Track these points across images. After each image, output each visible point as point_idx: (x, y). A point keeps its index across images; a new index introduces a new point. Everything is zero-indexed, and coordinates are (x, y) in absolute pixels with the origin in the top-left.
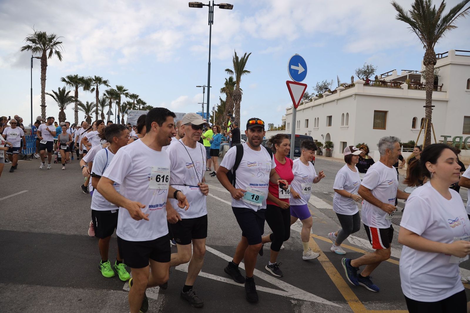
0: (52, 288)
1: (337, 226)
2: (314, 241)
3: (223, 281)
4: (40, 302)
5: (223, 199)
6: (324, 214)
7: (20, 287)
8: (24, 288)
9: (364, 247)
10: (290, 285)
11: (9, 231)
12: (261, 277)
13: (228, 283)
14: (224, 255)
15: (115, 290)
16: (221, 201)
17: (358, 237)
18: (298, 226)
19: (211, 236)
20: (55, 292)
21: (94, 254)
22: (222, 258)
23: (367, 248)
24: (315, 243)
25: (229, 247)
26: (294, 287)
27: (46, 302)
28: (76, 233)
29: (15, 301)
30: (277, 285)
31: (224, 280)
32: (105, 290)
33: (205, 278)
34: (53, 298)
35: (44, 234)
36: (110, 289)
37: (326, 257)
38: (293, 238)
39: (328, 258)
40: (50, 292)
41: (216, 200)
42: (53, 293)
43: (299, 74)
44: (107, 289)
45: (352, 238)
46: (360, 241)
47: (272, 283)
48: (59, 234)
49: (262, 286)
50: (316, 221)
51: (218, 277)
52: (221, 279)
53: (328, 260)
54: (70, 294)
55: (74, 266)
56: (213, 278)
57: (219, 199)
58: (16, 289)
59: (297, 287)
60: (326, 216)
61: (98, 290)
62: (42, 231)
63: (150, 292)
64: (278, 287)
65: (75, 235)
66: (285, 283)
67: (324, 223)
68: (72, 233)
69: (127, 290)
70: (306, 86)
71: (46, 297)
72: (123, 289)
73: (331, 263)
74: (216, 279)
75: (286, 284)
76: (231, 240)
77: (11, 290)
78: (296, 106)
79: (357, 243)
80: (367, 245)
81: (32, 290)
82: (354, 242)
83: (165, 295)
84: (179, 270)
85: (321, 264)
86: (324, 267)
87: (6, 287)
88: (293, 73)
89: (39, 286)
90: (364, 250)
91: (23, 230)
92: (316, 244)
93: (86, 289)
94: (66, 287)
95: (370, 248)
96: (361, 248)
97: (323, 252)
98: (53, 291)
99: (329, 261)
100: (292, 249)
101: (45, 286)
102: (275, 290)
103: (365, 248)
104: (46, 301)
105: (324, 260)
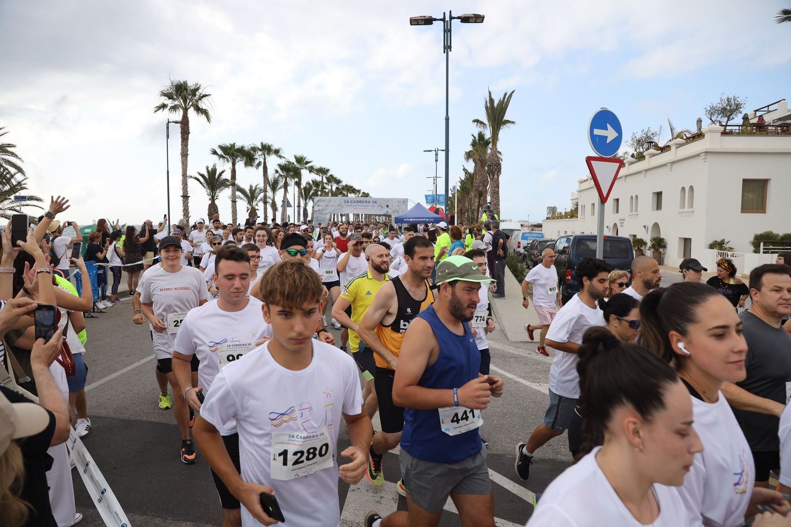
11: (157, 423)
25: (499, 455)
43: (608, 141)
76: (501, 441)
78: (603, 200)
88: (597, 142)
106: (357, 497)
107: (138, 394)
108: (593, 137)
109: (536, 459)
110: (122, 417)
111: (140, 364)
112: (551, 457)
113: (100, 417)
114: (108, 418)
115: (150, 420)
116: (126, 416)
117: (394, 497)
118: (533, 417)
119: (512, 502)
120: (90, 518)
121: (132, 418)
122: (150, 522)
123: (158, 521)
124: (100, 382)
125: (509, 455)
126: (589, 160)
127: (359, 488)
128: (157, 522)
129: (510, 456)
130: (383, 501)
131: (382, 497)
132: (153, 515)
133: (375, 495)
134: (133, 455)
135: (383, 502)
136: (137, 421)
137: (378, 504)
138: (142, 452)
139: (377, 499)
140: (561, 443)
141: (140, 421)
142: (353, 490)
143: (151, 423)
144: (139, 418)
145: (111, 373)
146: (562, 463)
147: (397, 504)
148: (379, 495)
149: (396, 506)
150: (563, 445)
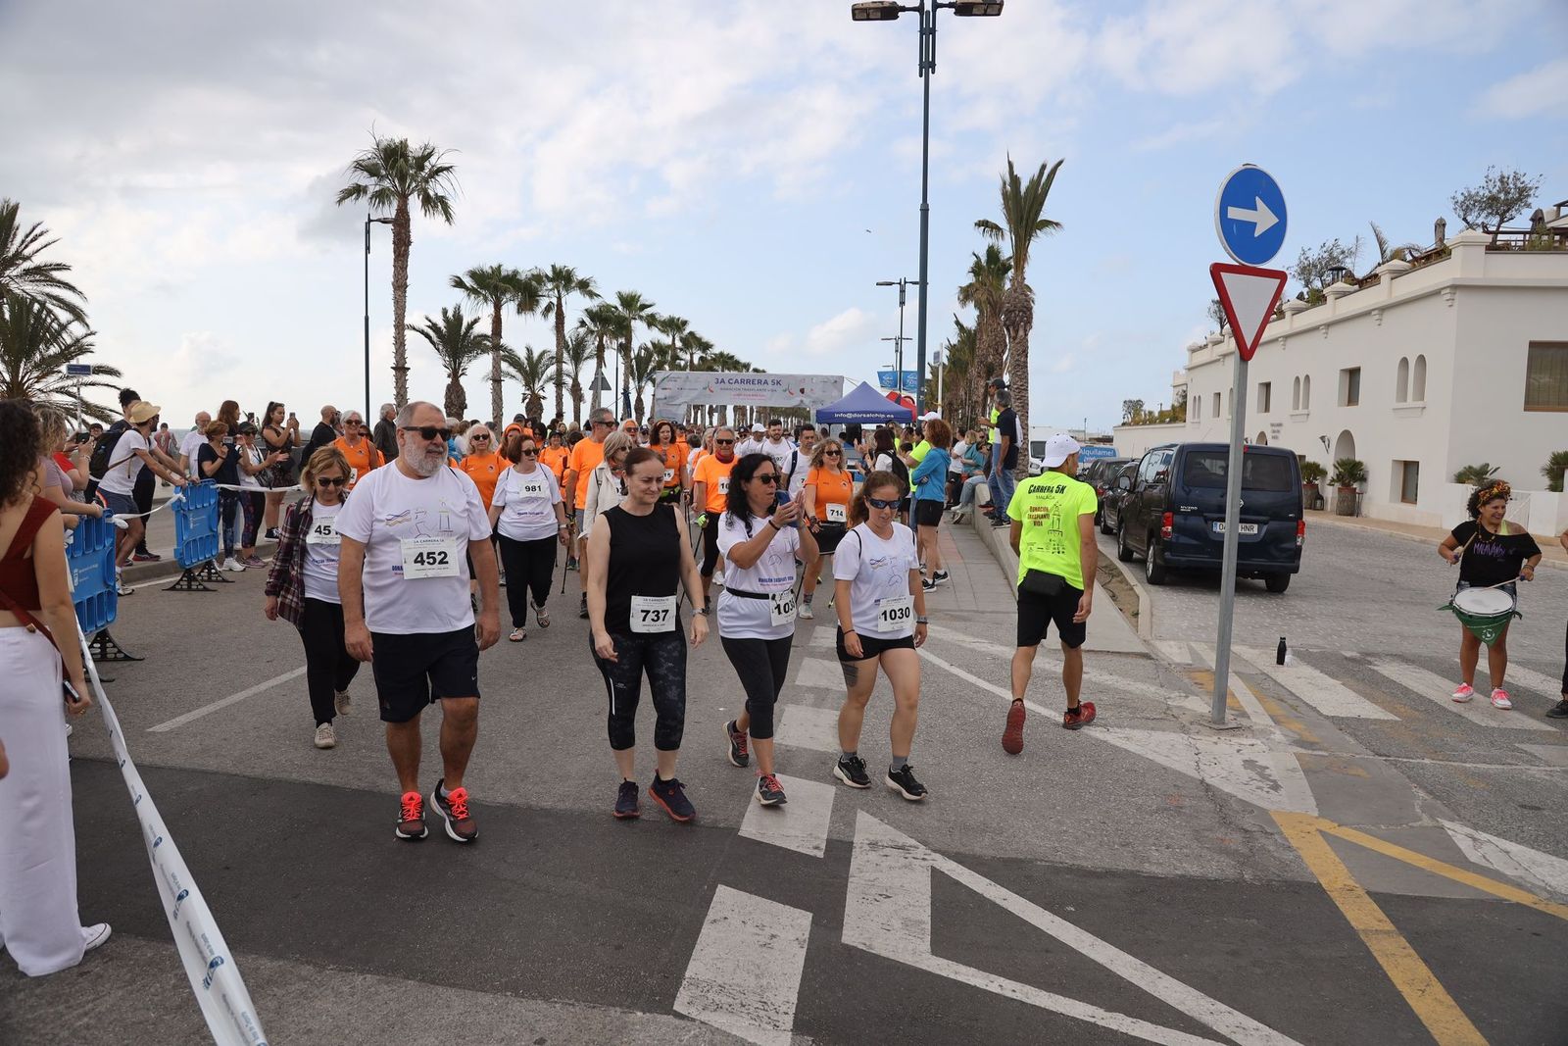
0: (451, 992)
1: (1411, 788)
2: (1328, 848)
3: (1010, 994)
4: (420, 1041)
5: (984, 679)
6: (1352, 741)
7: (359, 981)
8: (369, 988)
9: (1530, 878)
10: (1255, 1024)
11: (320, 786)
12: (1143, 985)
13: (1029, 1001)
14: (1004, 891)
15: (650, 1011)
16: (978, 687)
17: (1498, 835)
18: (1260, 784)
19: (953, 818)
20: (462, 1007)
21: (573, 874)
22: (999, 905)
23: (1543, 885)
24: (1332, 855)
25: (1021, 861)
26: (1271, 1031)
27: (437, 1042)
28: (513, 798)
29: (347, 1032)
30: (1207, 1019)
31: (1014, 991)
32: (618, 1009)
33: (947, 979)
34: (456, 1027)
36: (632, 1007)
37: (1381, 915)
38: (1246, 831)
39: (1388, 916)
40: (448, 1007)
41: (960, 681)
42: (456, 1012)
43: (1256, 235)
44: (621, 1006)
45: (1475, 839)
46: (1507, 852)
47: (1186, 1012)
49: (1152, 1022)
50: (1326, 768)
51: (993, 977)
52: (1001, 986)
53: (1389, 926)
54: (508, 1016)
55: (513, 916)
56: (973, 982)
57: (972, 679)
58: (346, 989)
59: (1283, 1033)
60: (1361, 748)
61: (594, 1007)
63: (764, 1025)
64: (1212, 1029)
65: (512, 805)
66: (1236, 1012)
67: (1359, 776)
68: (501, 800)
69: (686, 1013)
70: (1282, 276)
71: (437, 1024)
72: (674, 1008)
73: (1402, 938)
74: (984, 987)
75: (1240, 1018)
76: (1026, 834)
77: (333, 988)
78: (1245, 354)
79: (1498, 864)
80: (1540, 869)
81: (394, 995)
82: (1484, 857)
83: (813, 1041)
84: (854, 945)
85: (1363, 943)
86: (1375, 954)
87: (319, 979)
88: (1235, 234)
89: (411, 982)
90: (1529, 891)
91: (355, 785)
92: (1337, 860)
93: (556, 1002)
94: (495, 990)
95: (1553, 883)
96: (1519, 885)
97: (1369, 893)
98: (455, 1004)
99: (1392, 932)
100: (1246, 877)
102: (1200, 1038)
103: (1533, 884)
104: (437, 1038)
105: (1376, 925)
106: (722, 935)
107: (286, 731)
108: (1226, 224)
109: (1099, 870)
110: (248, 772)
111: (293, 676)
112: (1129, 867)
113: (205, 773)
114: (224, 774)
115: (304, 779)
116: (258, 772)
117: (799, 935)
118: (1093, 791)
119: (1047, 951)
121: (268, 775)
122: (292, 973)
123: (307, 970)
125: (1041, 861)
126: (1217, 270)
127: (726, 918)
128: (304, 973)
129: (1043, 863)
130: (775, 943)
131: (773, 936)
132: (297, 959)
133: (760, 932)
134: (266, 845)
135: (775, 945)
136: (280, 781)
137: (764, 949)
138: (285, 839)
139: (764, 940)
140: (1151, 841)
141: (286, 781)
142: (715, 921)
143: (306, 784)
144: (284, 775)
145: (235, 691)
146: (1153, 879)
147: (805, 949)
148: (768, 931)
149: (804, 952)
150: (1155, 845)
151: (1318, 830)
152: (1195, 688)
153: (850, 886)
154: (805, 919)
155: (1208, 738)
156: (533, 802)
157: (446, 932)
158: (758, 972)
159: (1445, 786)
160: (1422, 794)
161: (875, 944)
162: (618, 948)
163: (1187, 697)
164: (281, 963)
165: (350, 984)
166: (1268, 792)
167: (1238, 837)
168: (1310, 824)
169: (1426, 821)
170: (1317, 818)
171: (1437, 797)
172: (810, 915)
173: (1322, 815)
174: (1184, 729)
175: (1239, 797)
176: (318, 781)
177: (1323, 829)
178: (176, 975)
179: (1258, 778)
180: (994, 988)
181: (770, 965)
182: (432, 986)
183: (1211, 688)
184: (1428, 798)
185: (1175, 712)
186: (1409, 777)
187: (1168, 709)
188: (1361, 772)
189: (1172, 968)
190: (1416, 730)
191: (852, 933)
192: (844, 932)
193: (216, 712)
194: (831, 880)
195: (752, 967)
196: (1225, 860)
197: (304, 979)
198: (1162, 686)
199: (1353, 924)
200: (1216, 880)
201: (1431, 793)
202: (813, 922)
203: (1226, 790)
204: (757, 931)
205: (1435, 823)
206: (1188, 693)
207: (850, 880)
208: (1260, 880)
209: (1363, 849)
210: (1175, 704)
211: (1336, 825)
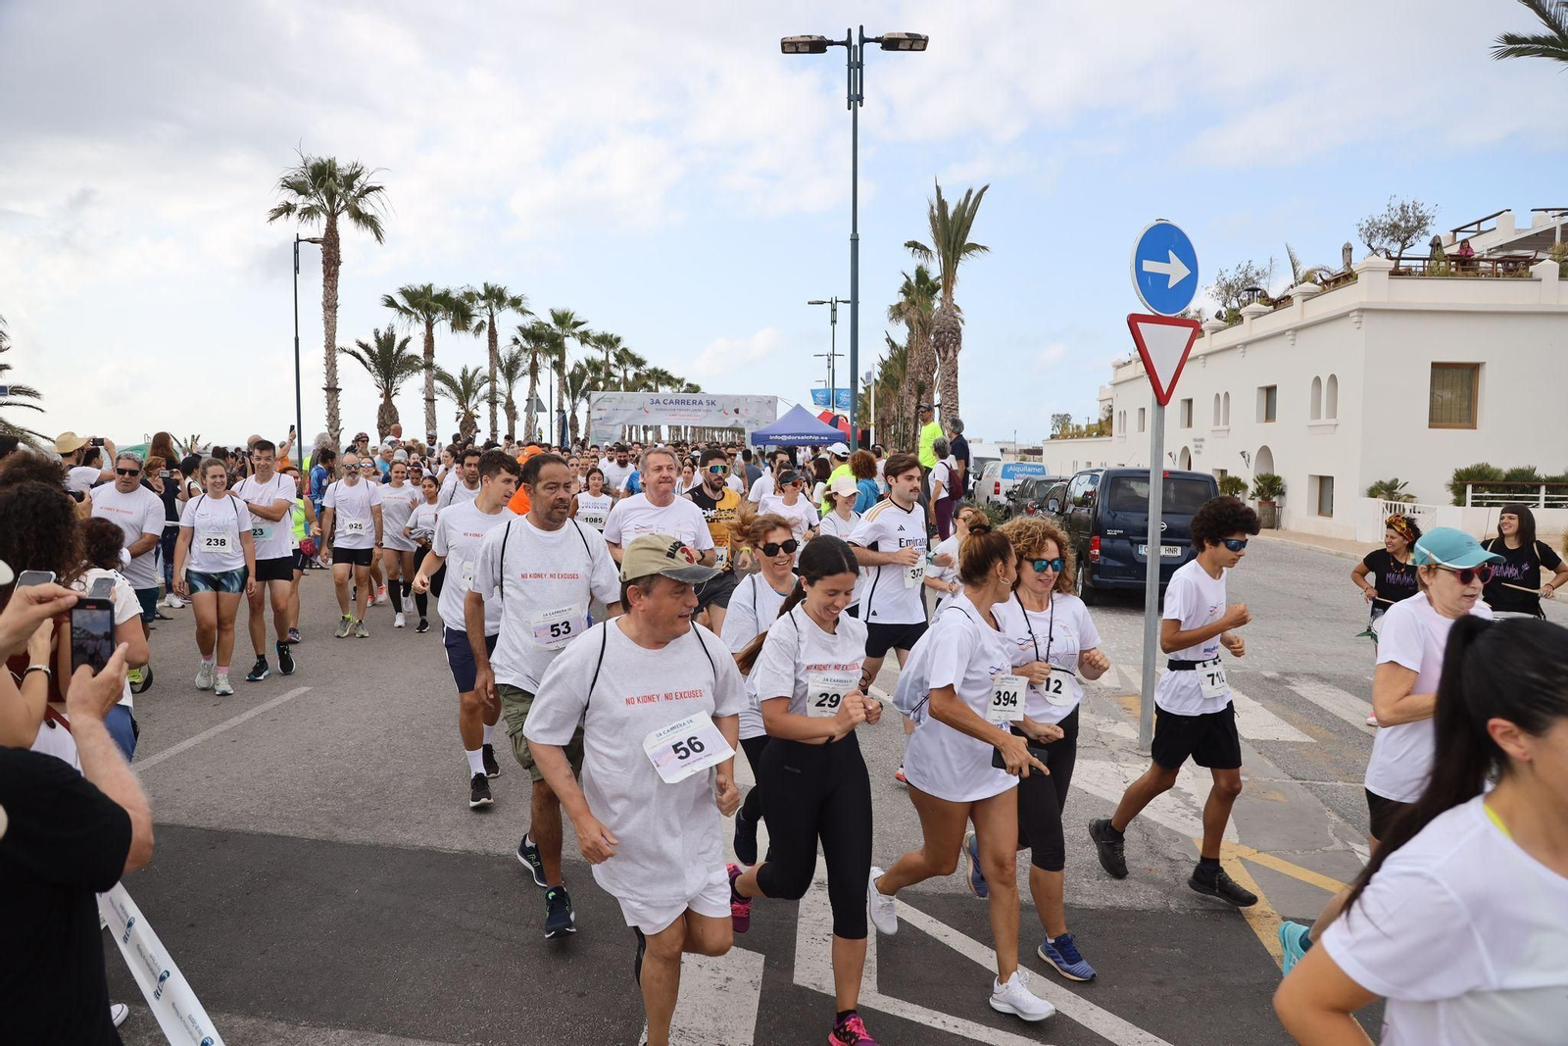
1: (1324, 812)
2: (1248, 875)
3: (951, 1030)
6: (1272, 764)
7: (332, 1035)
11: (275, 836)
13: (970, 1036)
14: (945, 928)
18: (1185, 811)
22: (940, 943)
25: (961, 896)
28: (470, 845)
31: (956, 1026)
33: (893, 1017)
35: (378, 845)
38: (1172, 860)
43: (1171, 285)
47: (1116, 1042)
48: (422, 850)
51: (937, 1013)
52: (943, 1022)
56: (918, 1019)
60: (1278, 772)
62: (368, 837)
65: (470, 852)
66: (1161, 1041)
67: (1276, 801)
68: (458, 847)
70: (1196, 324)
74: (929, 1024)
78: (1161, 398)
84: (805, 985)
87: (293, 1035)
88: (1150, 286)
89: (384, 1036)
91: (312, 835)
100: (1171, 906)
101: (404, 1035)
107: (239, 779)
108: (1141, 277)
110: (204, 825)
116: (214, 824)
117: (756, 980)
120: (141, 1025)
121: (225, 826)
122: (266, 1030)
123: (279, 1027)
124: (160, 757)
126: (1134, 321)
128: (277, 1030)
130: (730, 986)
131: (728, 979)
132: (270, 1017)
133: (716, 975)
134: (229, 900)
135: (730, 988)
136: (237, 833)
137: (720, 992)
139: (719, 983)
140: (1083, 873)
143: (264, 835)
144: (241, 827)
145: (183, 737)
146: (1085, 910)
147: (759, 992)
148: (724, 974)
149: (757, 995)
150: (1086, 876)
151: (1238, 857)
152: (1123, 714)
153: (800, 927)
154: (758, 960)
155: (1136, 766)
156: (490, 848)
157: (414, 984)
158: (715, 1015)
159: (1355, 808)
160: (1335, 817)
161: (825, 984)
162: (581, 995)
163: (1116, 723)
164: (254, 1021)
165: (323, 1040)
166: (1192, 820)
167: (1164, 866)
168: (1231, 852)
169: (1338, 845)
170: (1237, 845)
171: (1348, 821)
172: (762, 957)
173: (1241, 842)
174: (1113, 757)
175: (1165, 825)
176: (275, 832)
177: (1243, 856)
178: (150, 1037)
179: (1181, 804)
180: (937, 1025)
181: (727, 1008)
182: (404, 1039)
183: (1138, 712)
184: (1341, 821)
185: (1105, 739)
186: (1322, 801)
187: (1098, 736)
188: (1279, 797)
189: (1103, 999)
190: (1330, 752)
191: (802, 974)
192: (795, 973)
193: (166, 761)
194: (780, 921)
195: (710, 1011)
196: (1152, 891)
197: (278, 1037)
198: (1092, 712)
199: (1269, 950)
200: (1144, 910)
201: (1342, 816)
202: (765, 964)
203: (1154, 819)
204: (713, 974)
205: (1347, 848)
206: (1117, 720)
207: (799, 920)
208: (1185, 909)
209: (1279, 874)
210: (1104, 730)
211: (1255, 851)
